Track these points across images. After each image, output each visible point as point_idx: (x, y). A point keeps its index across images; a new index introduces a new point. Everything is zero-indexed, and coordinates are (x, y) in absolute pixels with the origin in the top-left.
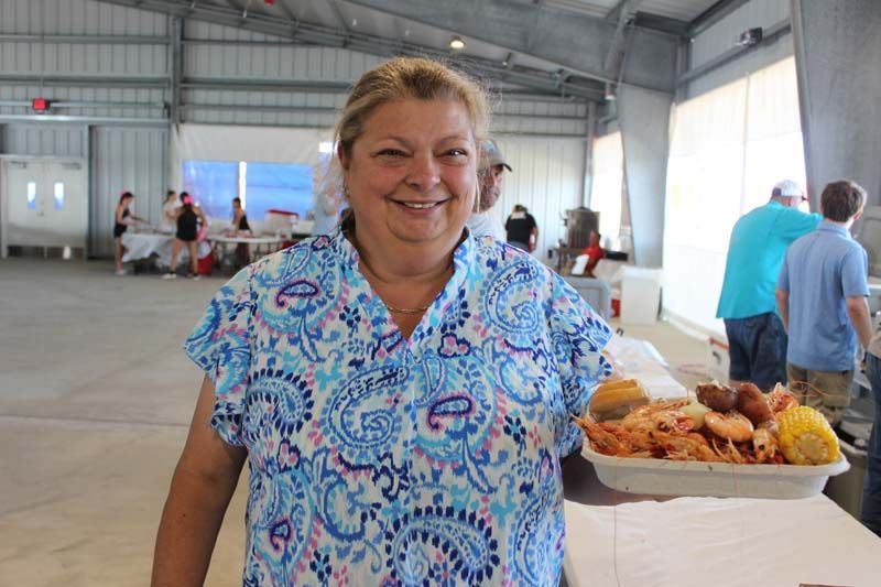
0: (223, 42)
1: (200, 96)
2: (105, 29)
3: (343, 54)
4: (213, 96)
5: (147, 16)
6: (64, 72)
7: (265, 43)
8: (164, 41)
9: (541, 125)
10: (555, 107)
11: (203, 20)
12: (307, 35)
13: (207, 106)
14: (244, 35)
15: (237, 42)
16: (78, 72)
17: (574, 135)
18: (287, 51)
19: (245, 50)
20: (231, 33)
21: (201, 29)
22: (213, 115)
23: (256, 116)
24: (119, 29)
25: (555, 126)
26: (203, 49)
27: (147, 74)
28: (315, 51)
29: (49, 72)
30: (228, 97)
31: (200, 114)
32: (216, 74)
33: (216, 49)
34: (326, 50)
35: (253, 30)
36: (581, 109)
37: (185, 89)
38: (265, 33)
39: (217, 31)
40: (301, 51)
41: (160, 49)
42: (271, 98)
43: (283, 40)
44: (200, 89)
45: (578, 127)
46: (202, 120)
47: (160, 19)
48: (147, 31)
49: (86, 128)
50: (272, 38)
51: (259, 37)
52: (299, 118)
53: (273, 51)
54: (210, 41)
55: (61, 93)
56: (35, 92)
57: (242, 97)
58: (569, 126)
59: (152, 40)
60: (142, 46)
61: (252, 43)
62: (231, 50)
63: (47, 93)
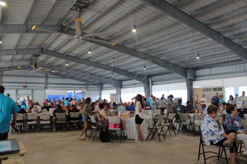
0: (52, 78)
1: (49, 85)
3: (69, 79)
4: (51, 85)
8: (44, 77)
9: (94, 89)
10: (96, 86)
12: (64, 77)
13: (50, 87)
15: (54, 78)
17: (99, 90)
20: (53, 76)
25: (96, 89)
27: (41, 82)
28: (65, 79)
30: (53, 86)
32: (51, 82)
34: (67, 79)
36: (99, 87)
37: (47, 84)
42: (59, 86)
45: (99, 89)
49: (31, 90)
50: (59, 77)
51: (57, 77)
53: (61, 79)
54: (50, 77)
58: (98, 89)
60: (40, 78)
63: (24, 85)
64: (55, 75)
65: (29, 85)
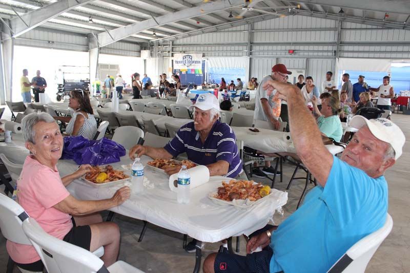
0: (356, 29)
1: (346, 48)
2: (318, 26)
3: (403, 31)
4: (351, 48)
5: (328, 21)
6: (299, 41)
7: (372, 29)
8: (335, 29)
11: (349, 22)
12: (388, 25)
13: (348, 52)
14: (364, 26)
15: (361, 29)
16: (303, 41)
18: (380, 31)
19: (364, 32)
20: (359, 26)
21: (348, 25)
22: (350, 55)
23: (366, 55)
24: (323, 26)
26: (348, 32)
27: (327, 41)
28: (391, 31)
29: (294, 41)
30: (356, 48)
31: (346, 54)
32: (352, 40)
33: (353, 32)
35: (367, 24)
37: (341, 46)
38: (372, 25)
39: (354, 25)
40: (385, 31)
41: (332, 32)
42: (372, 48)
43: (378, 27)
44: (346, 46)
46: (346, 56)
47: (333, 21)
48: (328, 26)
49: (305, 60)
51: (369, 27)
52: (382, 55)
53: (374, 32)
54: (351, 29)
55: (297, 48)
56: (288, 48)
57: (361, 48)
59: (330, 29)
60: (326, 32)
61: (366, 29)
62: (358, 32)
63: (293, 48)
64: (363, 23)
65: (302, 48)
